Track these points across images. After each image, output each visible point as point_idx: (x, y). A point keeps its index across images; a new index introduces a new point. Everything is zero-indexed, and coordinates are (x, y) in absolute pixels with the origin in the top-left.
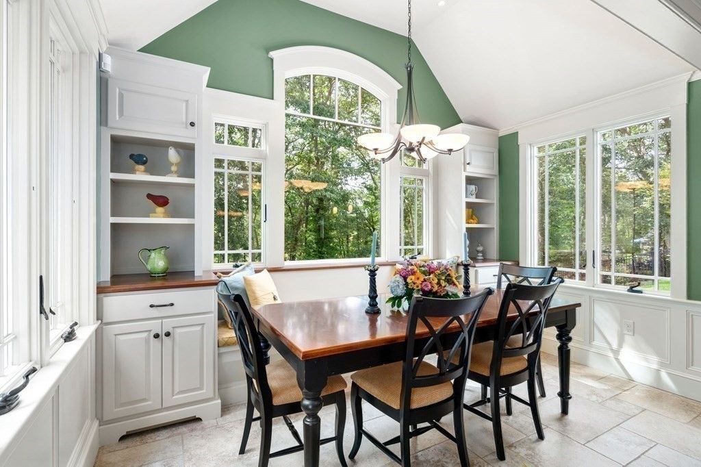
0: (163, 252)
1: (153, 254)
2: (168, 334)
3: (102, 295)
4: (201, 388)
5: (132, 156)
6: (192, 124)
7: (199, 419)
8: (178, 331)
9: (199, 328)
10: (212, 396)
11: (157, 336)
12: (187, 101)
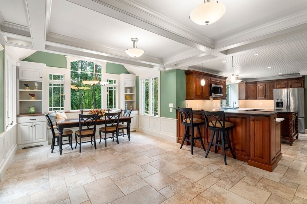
0: (33, 108)
1: (31, 108)
2: (34, 126)
3: (18, 117)
4: (43, 138)
5: (25, 85)
6: (41, 77)
7: (43, 146)
8: (37, 125)
9: (42, 125)
10: (46, 140)
11: (31, 126)
12: (40, 72)
